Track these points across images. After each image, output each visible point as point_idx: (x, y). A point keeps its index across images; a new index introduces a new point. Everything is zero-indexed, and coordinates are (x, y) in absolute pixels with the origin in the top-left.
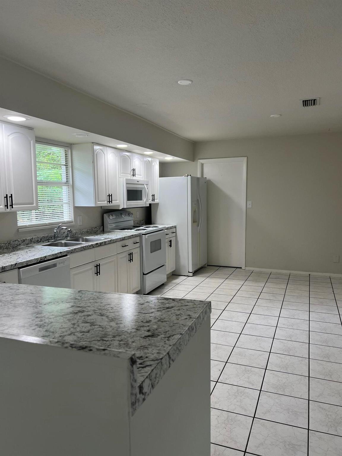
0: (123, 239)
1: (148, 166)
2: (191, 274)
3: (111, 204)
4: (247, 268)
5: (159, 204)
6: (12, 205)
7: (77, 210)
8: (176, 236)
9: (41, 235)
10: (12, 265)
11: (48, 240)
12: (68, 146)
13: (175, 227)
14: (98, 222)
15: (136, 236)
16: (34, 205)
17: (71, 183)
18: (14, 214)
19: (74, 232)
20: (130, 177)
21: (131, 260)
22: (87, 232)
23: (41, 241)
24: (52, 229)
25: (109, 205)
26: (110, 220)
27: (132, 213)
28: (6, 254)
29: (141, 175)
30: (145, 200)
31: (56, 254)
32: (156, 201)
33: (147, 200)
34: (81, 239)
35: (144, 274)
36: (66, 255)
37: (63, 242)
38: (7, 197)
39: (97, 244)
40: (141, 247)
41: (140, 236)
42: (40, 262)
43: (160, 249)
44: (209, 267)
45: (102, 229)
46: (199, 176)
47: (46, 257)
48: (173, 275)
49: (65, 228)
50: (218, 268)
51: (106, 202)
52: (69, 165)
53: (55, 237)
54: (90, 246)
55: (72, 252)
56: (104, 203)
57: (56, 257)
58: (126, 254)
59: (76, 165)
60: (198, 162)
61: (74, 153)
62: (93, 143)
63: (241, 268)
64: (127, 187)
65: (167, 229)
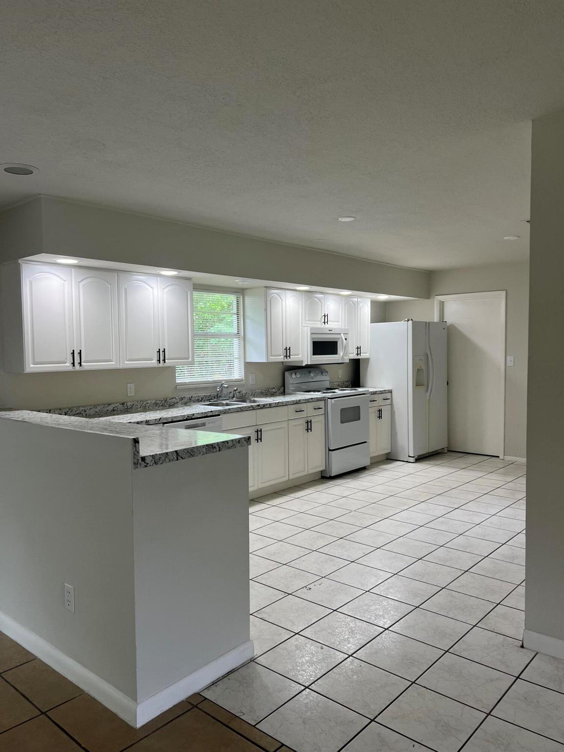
0: (298, 402)
1: (352, 310)
2: (412, 460)
3: (289, 360)
4: (508, 458)
5: (370, 360)
6: (164, 360)
7: (249, 366)
8: (392, 404)
9: (202, 394)
10: (156, 419)
11: (209, 400)
12: (240, 292)
13: (390, 392)
14: (279, 382)
15: (318, 400)
16: (190, 360)
17: (242, 334)
18: (172, 370)
19: (244, 392)
20: (319, 325)
21: (309, 429)
22: (262, 393)
23: (201, 401)
24: (216, 387)
25: (286, 360)
26: (292, 379)
27: (327, 372)
28: (158, 411)
29: (339, 322)
30: (341, 354)
31: (205, 413)
32: (363, 356)
33: (345, 354)
34: (248, 401)
35: (330, 450)
36: (219, 415)
37: (224, 402)
38: (159, 352)
39: (259, 405)
40: (326, 414)
41: (324, 399)
42: (187, 420)
43: (359, 419)
44: (449, 454)
45: (282, 390)
46: (436, 319)
47: (193, 415)
48: (387, 459)
49: (226, 386)
50: (462, 455)
51: (282, 357)
52: (241, 313)
53: (218, 397)
54: (249, 407)
55: (225, 412)
56: (281, 358)
57: (206, 416)
58: (303, 422)
59: (248, 313)
60: (435, 299)
61: (247, 299)
62: (266, 287)
63: (499, 457)
64: (312, 338)
65: (374, 393)
